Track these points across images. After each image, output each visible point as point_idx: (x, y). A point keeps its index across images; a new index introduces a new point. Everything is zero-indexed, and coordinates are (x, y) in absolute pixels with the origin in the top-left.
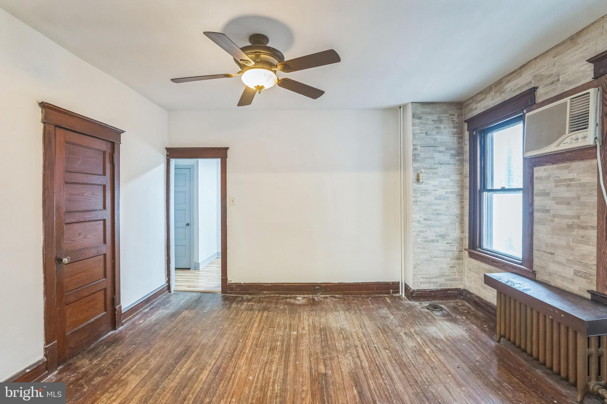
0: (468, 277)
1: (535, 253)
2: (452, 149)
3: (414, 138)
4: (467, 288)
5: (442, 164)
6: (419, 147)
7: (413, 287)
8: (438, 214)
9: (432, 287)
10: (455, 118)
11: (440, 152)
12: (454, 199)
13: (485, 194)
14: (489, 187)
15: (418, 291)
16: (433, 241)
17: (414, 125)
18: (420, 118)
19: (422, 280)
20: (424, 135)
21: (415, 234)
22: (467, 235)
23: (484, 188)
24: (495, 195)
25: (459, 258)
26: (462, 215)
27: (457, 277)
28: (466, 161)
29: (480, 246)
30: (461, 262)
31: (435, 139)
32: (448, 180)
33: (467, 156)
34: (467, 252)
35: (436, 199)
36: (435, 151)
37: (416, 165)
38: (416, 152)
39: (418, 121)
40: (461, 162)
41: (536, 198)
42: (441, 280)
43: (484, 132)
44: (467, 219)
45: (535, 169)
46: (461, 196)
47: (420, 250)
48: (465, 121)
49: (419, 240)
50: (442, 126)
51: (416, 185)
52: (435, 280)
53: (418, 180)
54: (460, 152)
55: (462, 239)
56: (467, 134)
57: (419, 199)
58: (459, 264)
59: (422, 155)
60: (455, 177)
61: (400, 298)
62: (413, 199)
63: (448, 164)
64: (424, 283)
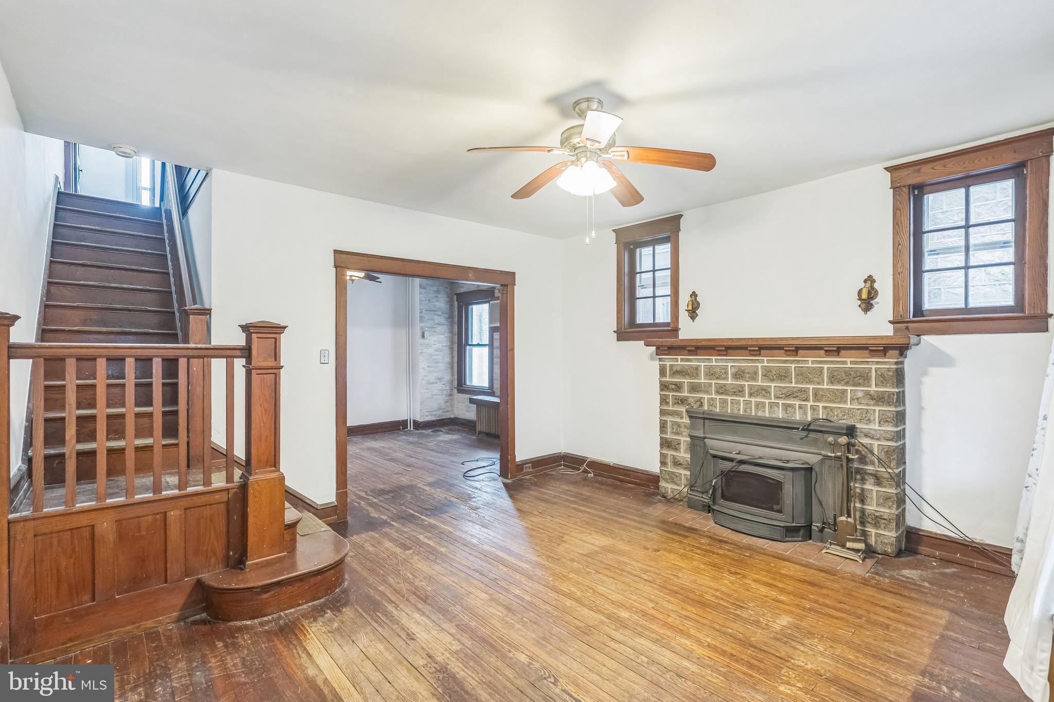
0: (457, 408)
1: (494, 381)
2: (446, 314)
3: (421, 304)
4: (456, 416)
5: (439, 324)
6: (424, 311)
7: (419, 419)
8: (437, 362)
9: (433, 418)
10: (448, 290)
11: (438, 315)
12: (447, 351)
13: (468, 347)
14: (470, 343)
15: (424, 422)
16: (433, 383)
17: (420, 293)
18: (425, 288)
19: (427, 414)
20: (427, 302)
21: (421, 378)
22: (456, 377)
23: (467, 344)
24: (475, 349)
25: (451, 395)
26: (452, 363)
27: (450, 409)
28: (455, 323)
29: (465, 384)
30: (452, 397)
31: (435, 306)
32: (443, 336)
33: (456, 319)
34: (456, 390)
35: (436, 351)
36: (435, 315)
37: (422, 325)
38: (422, 315)
39: (423, 291)
40: (452, 323)
41: (494, 350)
42: (439, 413)
43: (468, 305)
44: (456, 365)
45: (494, 334)
46: (451, 349)
47: (426, 391)
48: (456, 294)
49: (424, 382)
50: (440, 296)
51: (422, 341)
52: (434, 413)
53: (423, 336)
54: (451, 317)
55: (452, 381)
56: (456, 304)
57: (424, 351)
58: (451, 400)
59: (426, 317)
60: (447, 335)
61: (410, 431)
62: (420, 351)
63: (444, 325)
64: (428, 416)
